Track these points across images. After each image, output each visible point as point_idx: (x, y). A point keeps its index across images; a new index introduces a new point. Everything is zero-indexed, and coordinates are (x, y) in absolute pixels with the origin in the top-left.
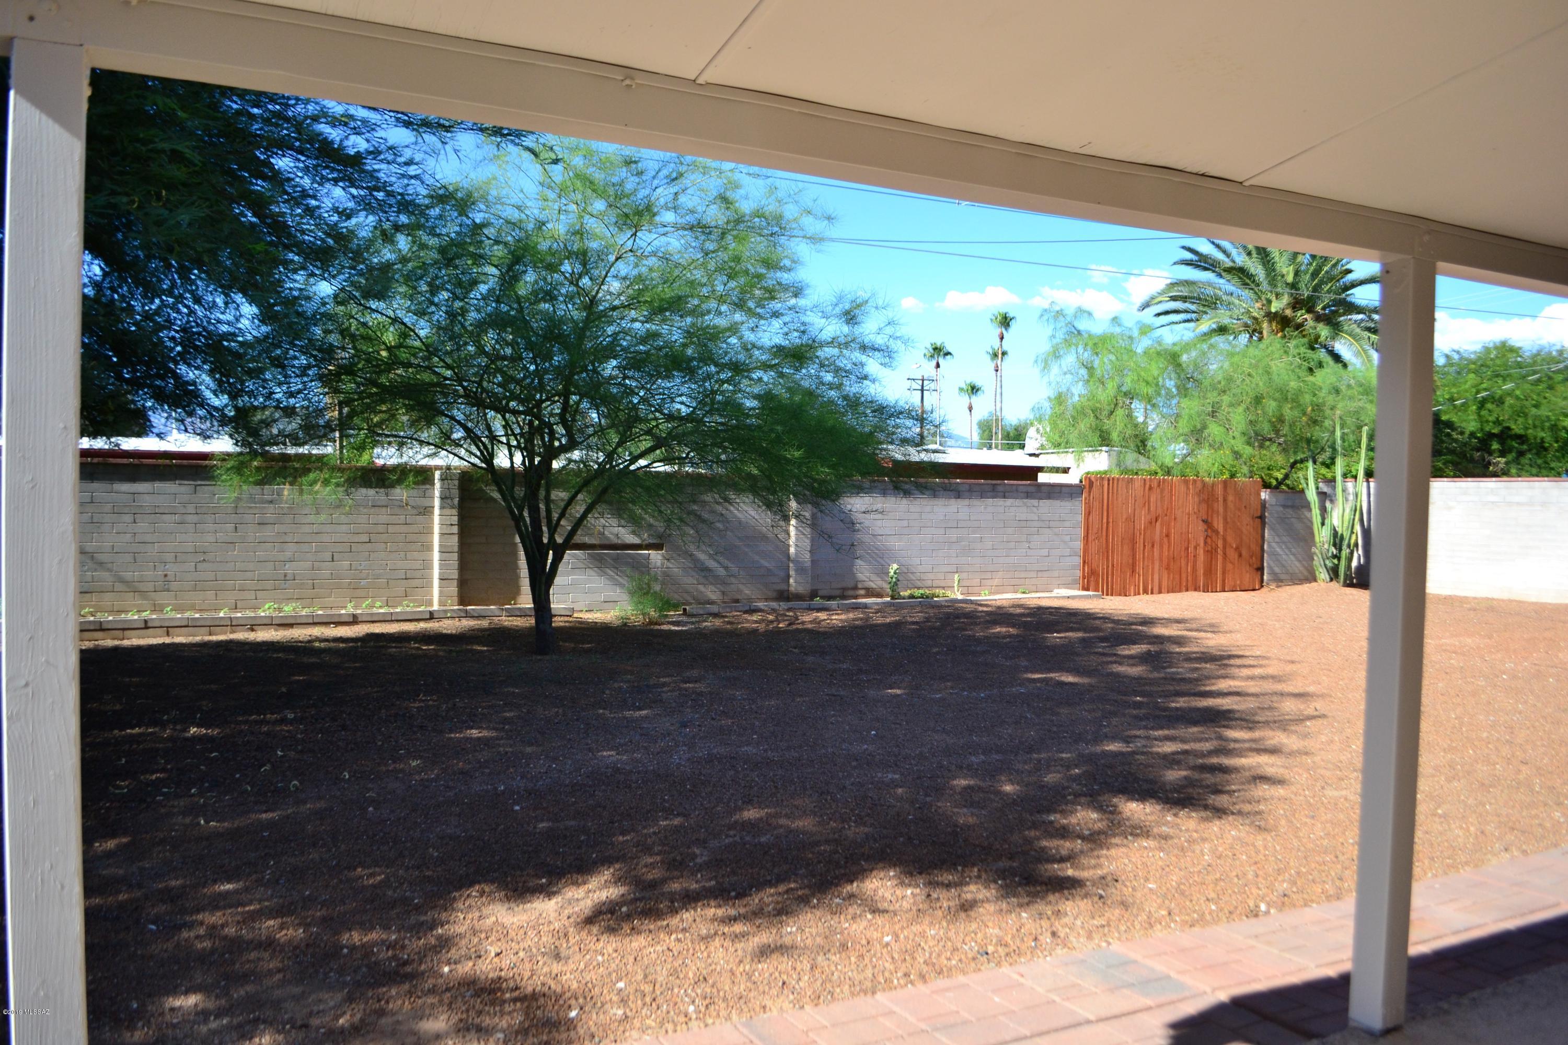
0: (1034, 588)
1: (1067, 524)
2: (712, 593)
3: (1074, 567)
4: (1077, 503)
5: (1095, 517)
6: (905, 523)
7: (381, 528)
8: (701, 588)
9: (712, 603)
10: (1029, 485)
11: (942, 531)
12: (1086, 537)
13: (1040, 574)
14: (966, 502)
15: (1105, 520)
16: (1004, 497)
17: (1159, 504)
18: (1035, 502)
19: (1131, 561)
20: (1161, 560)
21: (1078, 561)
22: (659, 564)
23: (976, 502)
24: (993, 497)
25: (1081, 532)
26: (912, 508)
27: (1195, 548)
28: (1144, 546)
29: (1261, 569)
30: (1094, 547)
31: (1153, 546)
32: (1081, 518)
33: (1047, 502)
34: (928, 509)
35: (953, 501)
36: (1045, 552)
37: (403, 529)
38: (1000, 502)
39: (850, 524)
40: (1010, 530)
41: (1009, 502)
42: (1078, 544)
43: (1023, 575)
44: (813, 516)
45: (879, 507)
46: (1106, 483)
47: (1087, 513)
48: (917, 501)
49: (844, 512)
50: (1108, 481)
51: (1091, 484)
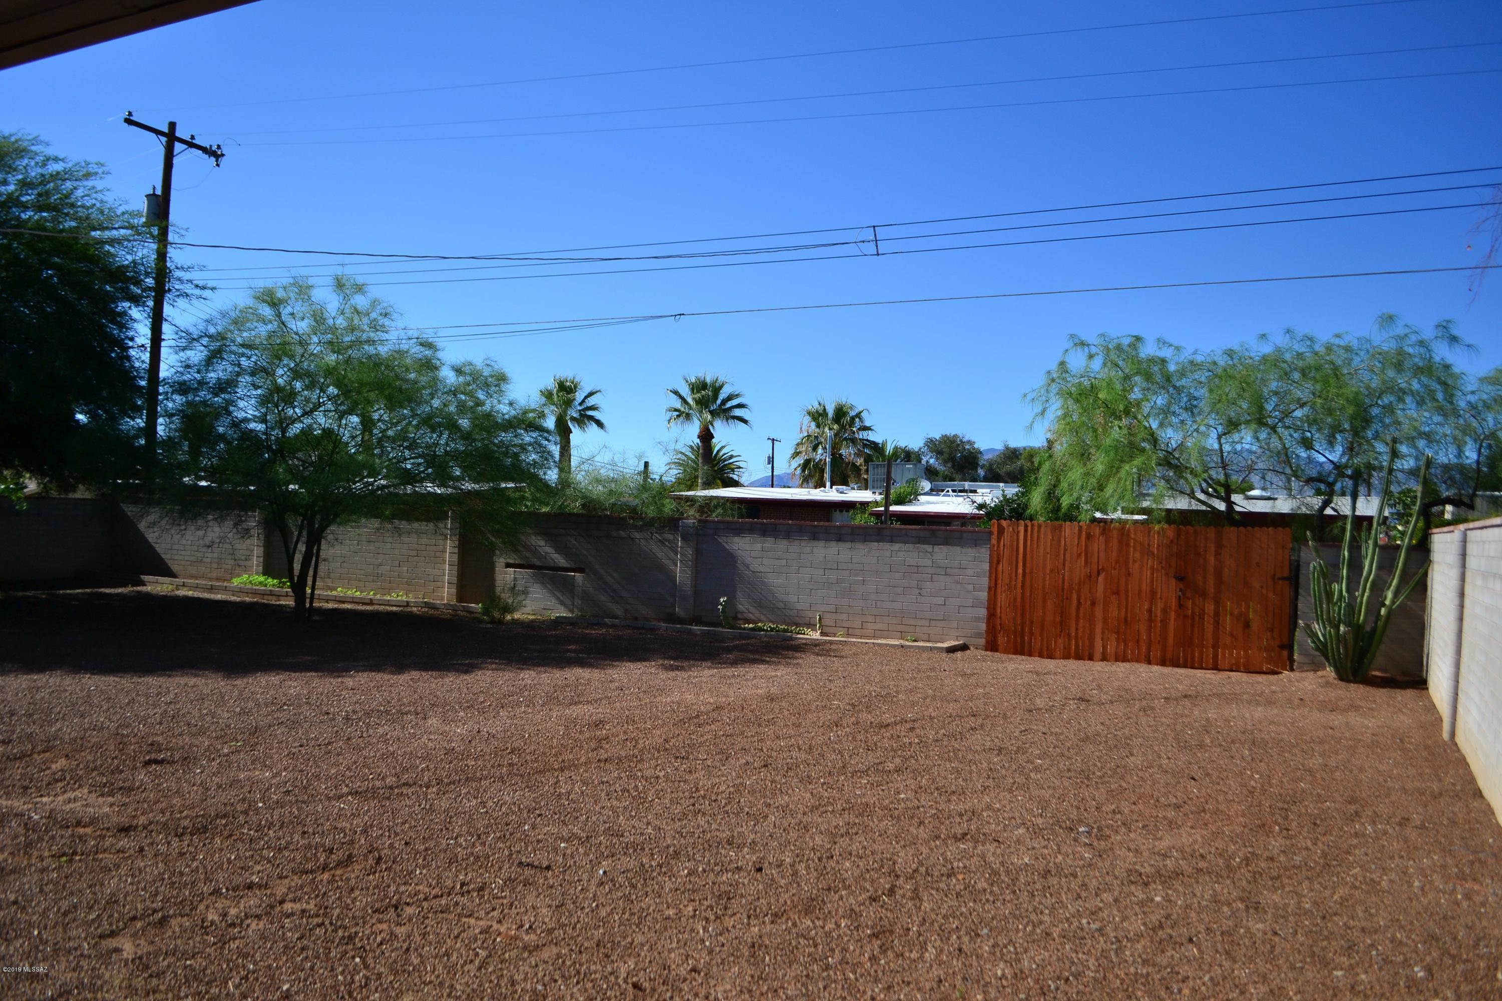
0: (926, 637)
1: (970, 572)
2: (617, 610)
3: (977, 619)
4: (983, 550)
5: (1005, 566)
6: (783, 562)
7: (423, 547)
8: (611, 605)
9: (615, 617)
10: (920, 529)
11: (821, 572)
12: (993, 589)
13: (933, 623)
14: (848, 545)
15: (1020, 571)
16: (892, 541)
17: (1102, 555)
18: (929, 548)
19: (1058, 619)
20: (1105, 621)
21: (983, 612)
22: (581, 584)
23: (859, 546)
24: (878, 541)
25: (985, 581)
26: (791, 549)
27: (1165, 611)
28: (1079, 603)
29: (1290, 647)
30: (1003, 598)
31: (1093, 604)
32: (986, 566)
33: (945, 548)
34: (808, 549)
35: (833, 544)
36: (940, 601)
37: (434, 548)
38: (887, 546)
39: (731, 559)
40: (897, 575)
41: (896, 546)
42: (984, 595)
43: (912, 622)
44: (698, 552)
45: (759, 546)
46: (1022, 529)
47: (995, 562)
48: (797, 543)
49: (726, 550)
50: (1026, 526)
51: (1001, 531)
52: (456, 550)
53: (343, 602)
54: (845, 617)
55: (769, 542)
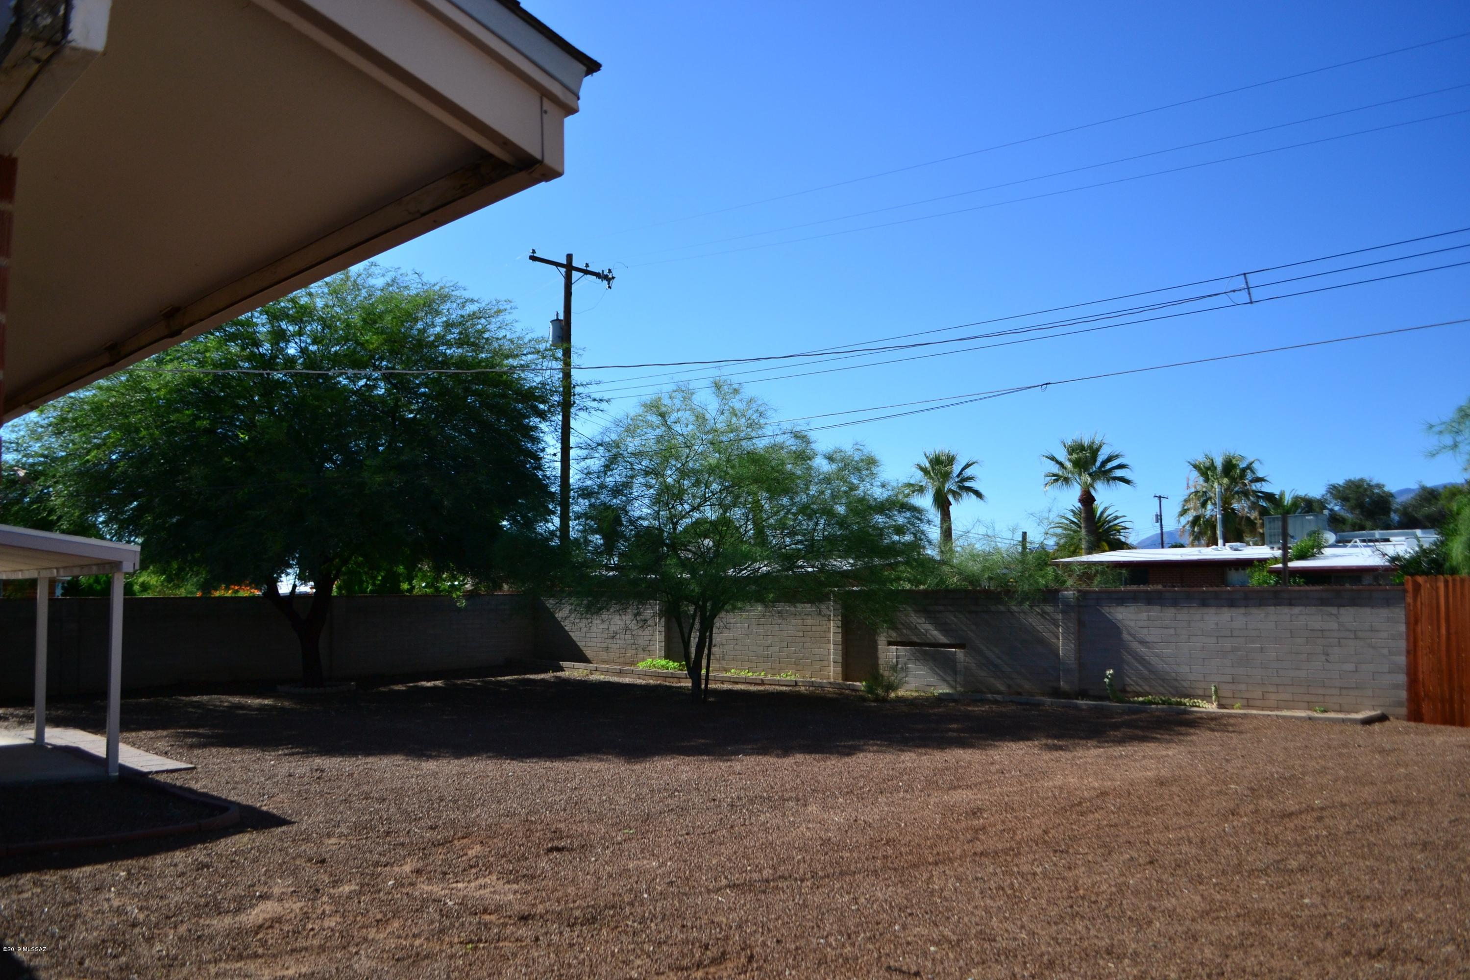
0: (1337, 707)
1: (1384, 635)
2: (1001, 686)
3: (1396, 687)
4: (1397, 610)
5: (1425, 627)
6: (1172, 631)
7: (808, 628)
8: (992, 680)
9: (999, 692)
11: (1214, 640)
12: (1412, 652)
13: (1344, 692)
14: (1242, 610)
15: (1443, 631)
16: (1291, 604)
18: (1333, 610)
21: (1402, 678)
22: (962, 660)
23: (1254, 610)
24: (1275, 605)
25: (1402, 644)
26: (1179, 617)
30: (1425, 663)
32: (1403, 628)
33: (1353, 610)
34: (1198, 617)
35: (1225, 610)
36: (1350, 667)
37: (819, 628)
38: (1286, 610)
39: (1114, 630)
40: (1300, 641)
41: (1296, 610)
42: (1402, 660)
43: (1321, 691)
44: (1081, 623)
45: (1144, 615)
46: (1441, 585)
47: (1413, 622)
48: (1185, 610)
49: (1109, 621)
50: (1446, 582)
51: (1417, 587)
52: (840, 630)
53: (737, 683)
54: (1243, 687)
55: (1155, 611)
